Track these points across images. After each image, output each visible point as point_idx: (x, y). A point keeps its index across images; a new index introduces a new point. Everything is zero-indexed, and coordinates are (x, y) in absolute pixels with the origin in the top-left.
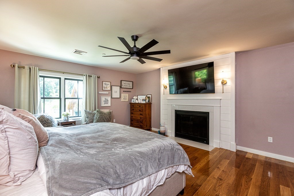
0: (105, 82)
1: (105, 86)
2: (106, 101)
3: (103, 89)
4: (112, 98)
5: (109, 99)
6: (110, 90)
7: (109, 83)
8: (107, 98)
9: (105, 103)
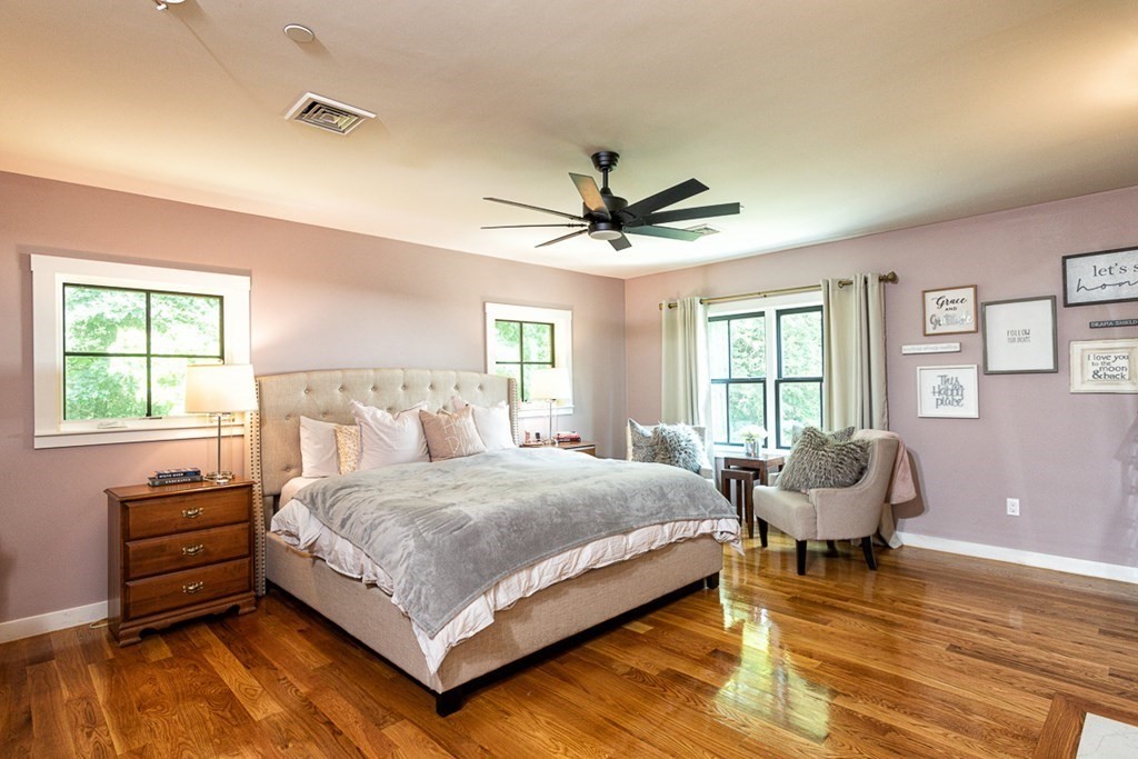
0: (937, 295)
1: (941, 313)
2: (951, 392)
3: (930, 330)
4: (985, 371)
5: (968, 377)
6: (972, 328)
7: (969, 294)
8: (951, 374)
9: (941, 402)
